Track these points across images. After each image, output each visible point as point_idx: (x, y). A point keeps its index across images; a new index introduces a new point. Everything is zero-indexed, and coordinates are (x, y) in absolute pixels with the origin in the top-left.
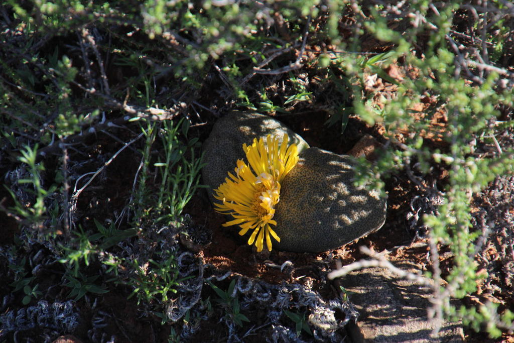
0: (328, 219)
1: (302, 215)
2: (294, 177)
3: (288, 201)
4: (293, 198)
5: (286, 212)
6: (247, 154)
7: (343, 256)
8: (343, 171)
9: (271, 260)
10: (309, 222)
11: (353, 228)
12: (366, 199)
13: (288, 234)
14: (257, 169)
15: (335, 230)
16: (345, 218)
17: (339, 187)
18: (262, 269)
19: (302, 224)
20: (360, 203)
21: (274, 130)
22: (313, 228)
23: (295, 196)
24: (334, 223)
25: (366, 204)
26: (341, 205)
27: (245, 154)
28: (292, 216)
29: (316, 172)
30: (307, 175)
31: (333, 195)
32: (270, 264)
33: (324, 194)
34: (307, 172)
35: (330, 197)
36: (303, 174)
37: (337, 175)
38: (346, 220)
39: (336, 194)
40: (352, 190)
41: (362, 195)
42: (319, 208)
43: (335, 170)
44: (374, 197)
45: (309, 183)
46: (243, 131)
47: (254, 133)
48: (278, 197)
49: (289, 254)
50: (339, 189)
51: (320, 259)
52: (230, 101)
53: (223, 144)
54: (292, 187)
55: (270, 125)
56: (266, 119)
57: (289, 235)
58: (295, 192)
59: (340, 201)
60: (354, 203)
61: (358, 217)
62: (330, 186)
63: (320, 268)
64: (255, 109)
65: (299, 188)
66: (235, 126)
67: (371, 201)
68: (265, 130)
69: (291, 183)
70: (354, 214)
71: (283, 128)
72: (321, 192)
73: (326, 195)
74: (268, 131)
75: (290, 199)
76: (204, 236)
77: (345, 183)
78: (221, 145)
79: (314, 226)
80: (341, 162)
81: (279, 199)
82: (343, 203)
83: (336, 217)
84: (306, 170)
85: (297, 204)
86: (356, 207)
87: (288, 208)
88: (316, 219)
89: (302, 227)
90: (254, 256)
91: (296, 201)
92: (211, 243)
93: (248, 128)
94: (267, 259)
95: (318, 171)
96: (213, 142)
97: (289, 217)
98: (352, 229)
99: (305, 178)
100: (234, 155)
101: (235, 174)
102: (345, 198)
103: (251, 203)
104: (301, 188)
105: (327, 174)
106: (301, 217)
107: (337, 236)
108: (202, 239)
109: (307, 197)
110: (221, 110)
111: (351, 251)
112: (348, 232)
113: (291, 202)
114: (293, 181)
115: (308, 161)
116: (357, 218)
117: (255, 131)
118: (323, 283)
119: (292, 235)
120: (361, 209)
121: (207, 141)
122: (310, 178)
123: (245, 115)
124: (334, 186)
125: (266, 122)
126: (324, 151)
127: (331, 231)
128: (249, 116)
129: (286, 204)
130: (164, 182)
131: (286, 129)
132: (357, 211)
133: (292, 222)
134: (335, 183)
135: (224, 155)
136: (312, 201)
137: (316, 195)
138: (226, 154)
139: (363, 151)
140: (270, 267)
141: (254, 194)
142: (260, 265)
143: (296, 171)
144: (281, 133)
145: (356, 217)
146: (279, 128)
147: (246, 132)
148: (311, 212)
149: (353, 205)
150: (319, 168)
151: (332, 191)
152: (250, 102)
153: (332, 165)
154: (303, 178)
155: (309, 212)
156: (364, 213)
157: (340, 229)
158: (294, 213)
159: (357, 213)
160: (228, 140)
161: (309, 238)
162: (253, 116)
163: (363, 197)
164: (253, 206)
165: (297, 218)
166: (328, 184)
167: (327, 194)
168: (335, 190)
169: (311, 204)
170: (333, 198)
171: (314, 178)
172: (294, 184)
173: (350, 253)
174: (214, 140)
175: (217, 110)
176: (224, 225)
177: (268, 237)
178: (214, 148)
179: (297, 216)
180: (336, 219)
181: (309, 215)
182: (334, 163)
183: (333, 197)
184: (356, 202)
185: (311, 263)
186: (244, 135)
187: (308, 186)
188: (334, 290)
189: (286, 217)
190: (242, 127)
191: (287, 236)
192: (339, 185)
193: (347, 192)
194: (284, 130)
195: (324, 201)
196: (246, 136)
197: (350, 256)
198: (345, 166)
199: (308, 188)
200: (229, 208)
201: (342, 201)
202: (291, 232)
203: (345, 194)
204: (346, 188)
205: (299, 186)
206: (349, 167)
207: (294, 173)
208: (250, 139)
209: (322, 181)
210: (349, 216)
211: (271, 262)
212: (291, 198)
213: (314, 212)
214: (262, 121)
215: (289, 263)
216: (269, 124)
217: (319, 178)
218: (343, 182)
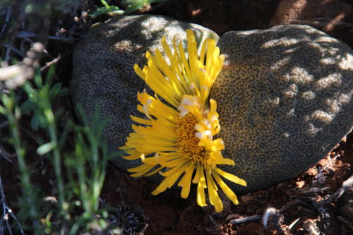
0: (297, 126)
1: (258, 134)
2: (224, 86)
3: (229, 122)
4: (235, 115)
5: (233, 138)
6: (146, 79)
7: (331, 168)
8: (289, 51)
9: (235, 213)
10: (271, 140)
11: (337, 123)
12: (340, 76)
13: (246, 168)
14: (166, 94)
15: (313, 136)
16: (321, 114)
17: (295, 75)
18: (229, 231)
19: (261, 147)
20: (333, 85)
21: (162, 31)
22: (280, 147)
23: (237, 112)
24: (308, 128)
25: (343, 84)
26: (308, 98)
27: (144, 82)
28: (242, 141)
29: (253, 67)
30: (241, 76)
31: (291, 90)
32: (237, 220)
33: (278, 93)
34: (239, 71)
35: (288, 93)
36: (236, 76)
37: (285, 59)
38: (323, 118)
39: (294, 86)
40: (315, 71)
41: (332, 73)
42: (278, 115)
43: (278, 53)
44: (349, 69)
45: (249, 86)
46: (122, 48)
47: (138, 47)
48: (217, 124)
49: (257, 195)
50: (296, 77)
51: (301, 184)
52: (79, 15)
53: (100, 78)
54: (226, 101)
55: (154, 26)
56: (143, 19)
57: (248, 169)
58: (234, 106)
59: (305, 94)
60: (324, 89)
61: (339, 105)
62: (281, 79)
63: (314, 199)
64: (121, 12)
65: (237, 98)
66: (108, 46)
67: (348, 76)
68: (151, 36)
69: (223, 96)
70: (332, 104)
71: (173, 23)
72: (272, 92)
73: (280, 93)
74: (156, 35)
75: (231, 120)
76: (133, 219)
77: (301, 67)
78: (98, 80)
79: (281, 143)
80: (279, 38)
81: (219, 126)
82: (310, 95)
83: (308, 119)
84: (238, 69)
85: (243, 121)
86: (331, 93)
87: (233, 132)
88: (281, 132)
89: (263, 150)
90: (211, 217)
91: (241, 118)
92: (147, 225)
93: (126, 43)
94: (229, 214)
95: (255, 64)
96: (84, 81)
97: (239, 145)
98: (336, 125)
99: (241, 80)
100: (123, 88)
101: (142, 115)
102: (309, 87)
103: (174, 145)
104: (240, 97)
105: (270, 63)
106: (257, 137)
107: (318, 145)
108: (132, 225)
109: (254, 107)
110: (72, 32)
111: (339, 155)
112: (332, 132)
113: (234, 123)
114: (226, 92)
115: (234, 55)
116: (338, 108)
117: (138, 43)
118: (325, 219)
119: (251, 167)
120: (338, 93)
121: (73, 82)
122: (248, 78)
123: (113, 27)
124: (288, 76)
125: (146, 24)
126: (247, 33)
127: (307, 141)
128: (118, 24)
129: (229, 128)
130: (58, 171)
131: (176, 22)
132: (335, 99)
133: (246, 149)
134: (286, 71)
135: (108, 92)
136: (264, 109)
137: (266, 99)
138: (112, 90)
139: (293, 10)
140: (239, 224)
141: (175, 131)
142: (224, 226)
143: (223, 77)
144: (175, 31)
145: (336, 108)
146: (167, 25)
147: (127, 49)
148: (270, 126)
149: (325, 92)
150: (253, 59)
151: (287, 85)
152: (110, 5)
153: (270, 47)
154: (237, 81)
155: (266, 127)
156: (345, 98)
157: (319, 133)
158: (244, 135)
159: (335, 101)
160: (105, 70)
161: (280, 162)
162: (124, 22)
163: (335, 75)
164: (182, 148)
165: (251, 141)
166: (277, 77)
167: (282, 91)
168: (292, 82)
169: (265, 115)
170: (292, 94)
171: (254, 76)
172: (228, 96)
173: (338, 159)
174: (85, 76)
175: (66, 34)
176: (155, 193)
177: (223, 185)
178: (89, 88)
179: (250, 138)
180: (309, 121)
181: (268, 131)
182: (270, 44)
183: (292, 92)
184: (328, 87)
185: (295, 196)
186: (126, 54)
187: (249, 90)
188: (346, 222)
189: (233, 146)
190: (117, 45)
191: (244, 171)
192: (294, 71)
193: (309, 78)
194: (175, 26)
195: (281, 104)
196: (129, 54)
197: (340, 162)
198: (287, 42)
199: (250, 93)
200: (151, 166)
201: (307, 93)
202: (250, 163)
203: (307, 81)
204: (305, 72)
205: (236, 96)
206: (294, 41)
207: (222, 80)
208: (136, 56)
209: (267, 77)
210: (325, 110)
211: (237, 216)
212: (232, 116)
213: (274, 124)
214: (140, 26)
215: (271, 210)
216: (151, 25)
217: (261, 73)
218: (297, 66)
